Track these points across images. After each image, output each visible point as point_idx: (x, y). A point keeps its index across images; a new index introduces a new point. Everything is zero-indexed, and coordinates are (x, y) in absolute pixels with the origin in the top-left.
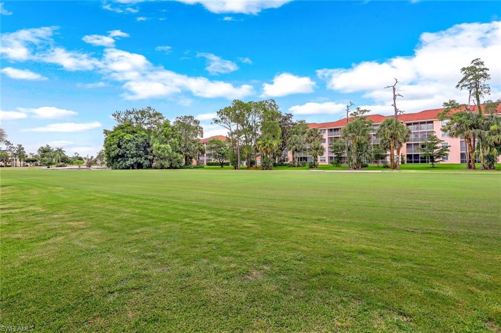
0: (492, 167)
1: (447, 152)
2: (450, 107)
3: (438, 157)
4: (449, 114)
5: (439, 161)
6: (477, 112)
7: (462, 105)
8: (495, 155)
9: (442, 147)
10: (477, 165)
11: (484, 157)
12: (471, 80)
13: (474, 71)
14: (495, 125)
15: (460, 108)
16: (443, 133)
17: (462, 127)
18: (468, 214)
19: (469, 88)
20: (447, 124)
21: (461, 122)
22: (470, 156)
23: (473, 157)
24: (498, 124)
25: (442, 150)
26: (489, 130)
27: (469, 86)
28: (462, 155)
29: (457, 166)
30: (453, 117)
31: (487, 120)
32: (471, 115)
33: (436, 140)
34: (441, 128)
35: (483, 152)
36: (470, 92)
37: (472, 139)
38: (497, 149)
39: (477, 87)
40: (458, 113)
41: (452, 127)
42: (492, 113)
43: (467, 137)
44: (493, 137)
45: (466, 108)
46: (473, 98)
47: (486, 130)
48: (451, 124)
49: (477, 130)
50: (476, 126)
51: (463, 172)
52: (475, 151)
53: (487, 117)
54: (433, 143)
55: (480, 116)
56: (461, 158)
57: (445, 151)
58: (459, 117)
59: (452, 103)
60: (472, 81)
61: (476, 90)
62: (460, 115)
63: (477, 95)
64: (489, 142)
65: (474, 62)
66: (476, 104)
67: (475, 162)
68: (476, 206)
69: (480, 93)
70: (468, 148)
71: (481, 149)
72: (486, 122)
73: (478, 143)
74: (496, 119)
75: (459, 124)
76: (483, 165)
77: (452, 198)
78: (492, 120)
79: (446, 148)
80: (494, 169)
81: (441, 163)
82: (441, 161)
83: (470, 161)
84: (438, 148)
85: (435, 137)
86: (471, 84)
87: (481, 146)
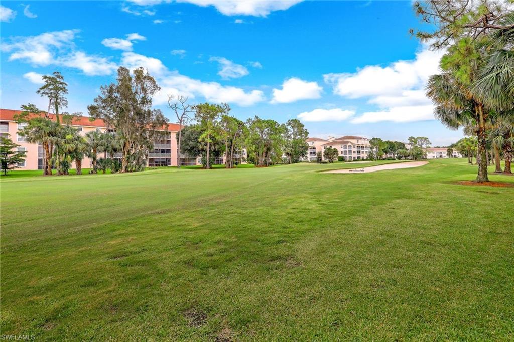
0: (66, 173)
1: (23, 158)
2: (29, 111)
3: (12, 163)
4: (27, 118)
5: (14, 168)
6: (55, 121)
7: (41, 112)
8: (69, 162)
9: (18, 152)
10: (54, 171)
11: (60, 163)
12: (51, 89)
13: (55, 83)
14: (70, 135)
15: (39, 114)
16: (20, 137)
17: (41, 133)
18: (39, 220)
19: (49, 96)
20: (25, 128)
21: (40, 129)
22: (47, 163)
23: (50, 164)
24: (72, 134)
25: (17, 155)
26: (65, 139)
27: (49, 95)
28: (40, 161)
29: (34, 173)
30: (32, 122)
31: (64, 129)
32: (49, 123)
33: (10, 144)
34: (18, 131)
35: (59, 159)
36: (51, 100)
37: (50, 146)
38: (70, 156)
39: (56, 97)
40: (37, 118)
41: (30, 132)
42: (68, 124)
43: (45, 144)
44: (68, 146)
45: (45, 115)
46: (53, 107)
47: (62, 139)
48: (29, 129)
49: (55, 138)
50: (53, 134)
51: (40, 178)
52: (52, 158)
53: (64, 127)
54: (7, 147)
55: (58, 125)
56: (39, 164)
57: (21, 156)
58: (38, 122)
59: (32, 107)
60: (52, 91)
61: (55, 100)
62: (39, 121)
63: (57, 105)
64: (64, 150)
65: (56, 74)
66: (55, 113)
67: (52, 168)
68: (47, 212)
69: (59, 104)
70: (45, 155)
71: (57, 156)
72: (63, 131)
73: (55, 151)
74: (72, 130)
75: (37, 130)
76: (59, 171)
77: (23, 207)
78: (67, 130)
79: (22, 153)
80: (68, 174)
81: (16, 169)
82: (16, 167)
83: (47, 167)
84: (13, 153)
85: (10, 140)
86: (51, 93)
87: (57, 153)
